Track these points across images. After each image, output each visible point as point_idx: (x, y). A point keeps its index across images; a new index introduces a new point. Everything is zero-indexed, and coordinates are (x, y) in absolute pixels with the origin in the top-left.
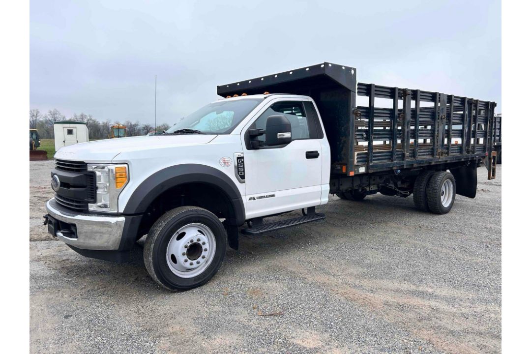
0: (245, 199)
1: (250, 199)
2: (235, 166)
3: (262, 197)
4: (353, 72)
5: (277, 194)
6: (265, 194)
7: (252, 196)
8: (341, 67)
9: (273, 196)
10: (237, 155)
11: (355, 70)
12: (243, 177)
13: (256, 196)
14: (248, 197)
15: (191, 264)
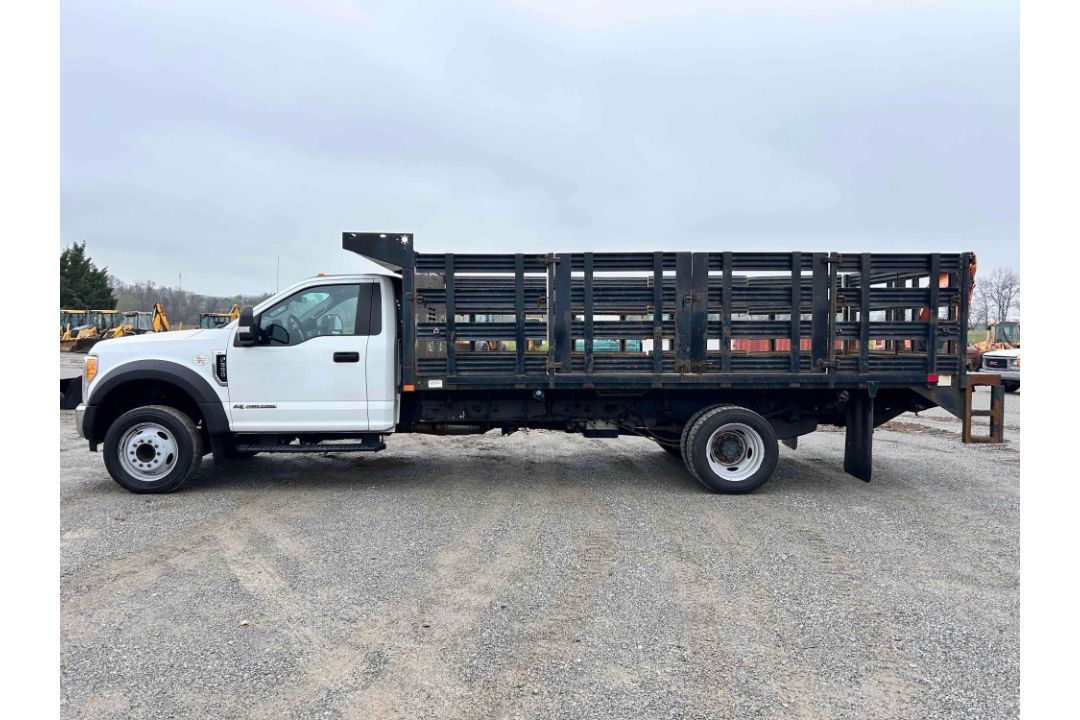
0: (227, 407)
1: (235, 407)
2: (213, 366)
3: (253, 407)
4: (405, 240)
5: (281, 406)
6: (260, 404)
7: (239, 404)
8: (377, 235)
9: (274, 407)
10: (216, 353)
11: (410, 237)
12: (224, 379)
13: (245, 404)
14: (233, 404)
15: (141, 465)
